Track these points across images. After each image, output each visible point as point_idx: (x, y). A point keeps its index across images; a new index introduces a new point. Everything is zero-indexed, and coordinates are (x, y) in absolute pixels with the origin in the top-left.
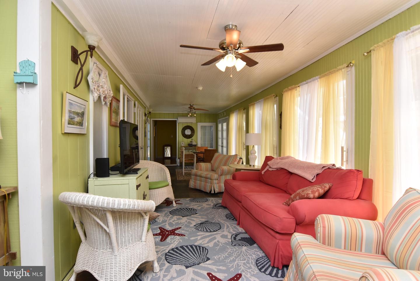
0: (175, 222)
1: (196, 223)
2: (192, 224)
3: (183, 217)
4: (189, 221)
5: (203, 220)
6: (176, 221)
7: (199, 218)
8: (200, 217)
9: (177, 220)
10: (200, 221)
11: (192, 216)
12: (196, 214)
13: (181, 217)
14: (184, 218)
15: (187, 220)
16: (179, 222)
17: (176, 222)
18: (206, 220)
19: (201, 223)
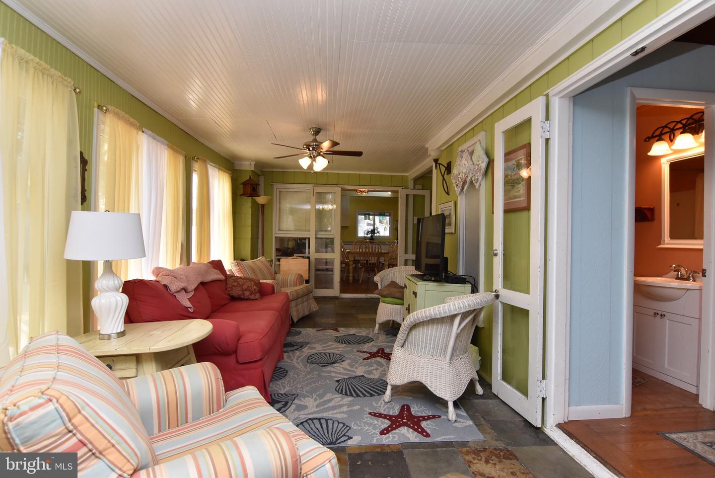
0: (375, 368)
1: (342, 365)
2: (349, 364)
3: (363, 376)
4: (352, 369)
5: (329, 368)
6: (374, 370)
7: (335, 372)
8: (333, 374)
9: (372, 370)
10: (334, 367)
11: (346, 377)
12: (338, 381)
13: (365, 375)
14: (361, 375)
15: (355, 370)
16: (367, 367)
17: (373, 368)
18: (324, 369)
19: (334, 363)
